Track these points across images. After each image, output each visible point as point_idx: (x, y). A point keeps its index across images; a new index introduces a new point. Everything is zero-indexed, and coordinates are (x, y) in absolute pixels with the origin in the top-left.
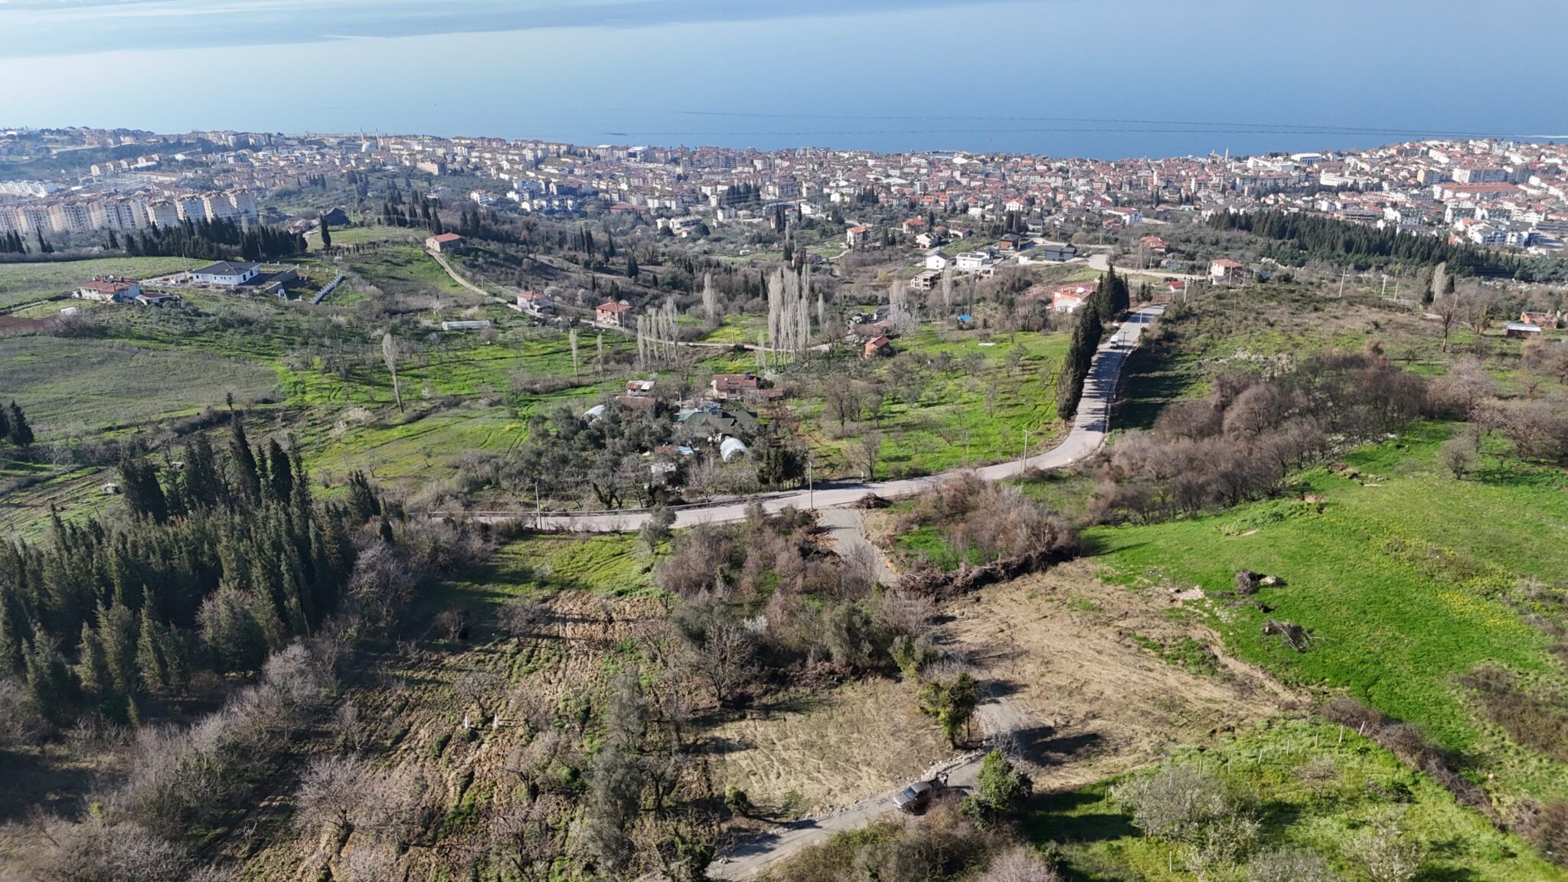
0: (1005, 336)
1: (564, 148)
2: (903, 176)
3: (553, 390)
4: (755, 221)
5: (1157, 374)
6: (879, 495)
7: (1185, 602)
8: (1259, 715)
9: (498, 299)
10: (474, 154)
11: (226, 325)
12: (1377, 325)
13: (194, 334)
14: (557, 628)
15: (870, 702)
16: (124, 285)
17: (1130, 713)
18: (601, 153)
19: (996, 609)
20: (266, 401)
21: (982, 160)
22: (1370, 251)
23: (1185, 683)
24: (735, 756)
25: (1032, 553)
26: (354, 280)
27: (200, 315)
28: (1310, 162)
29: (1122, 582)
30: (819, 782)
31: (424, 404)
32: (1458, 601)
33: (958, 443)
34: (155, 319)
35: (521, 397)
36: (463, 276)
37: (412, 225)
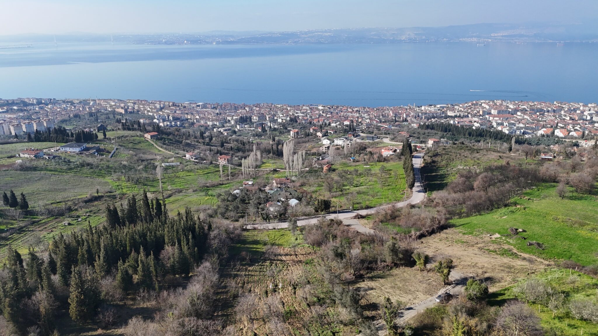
0: (371, 164)
1: (171, 104)
2: (303, 113)
3: (214, 186)
4: (252, 129)
5: (434, 174)
6: (361, 214)
7: (496, 238)
8: (540, 269)
9: (179, 156)
10: (136, 106)
11: (82, 165)
12: (500, 157)
13: (71, 169)
14: (279, 257)
15: (405, 274)
16: (38, 152)
17: (497, 271)
18: (186, 105)
19: (431, 245)
20: (110, 192)
21: (329, 108)
22: (477, 136)
23: (510, 261)
24: (370, 291)
25: (434, 227)
26: (122, 149)
27: (71, 162)
28: (443, 108)
29: (469, 234)
30: (404, 297)
31: (169, 192)
32: (584, 233)
33: (376, 198)
34: (54, 164)
35: (204, 189)
36: (161, 147)
37: (134, 130)
